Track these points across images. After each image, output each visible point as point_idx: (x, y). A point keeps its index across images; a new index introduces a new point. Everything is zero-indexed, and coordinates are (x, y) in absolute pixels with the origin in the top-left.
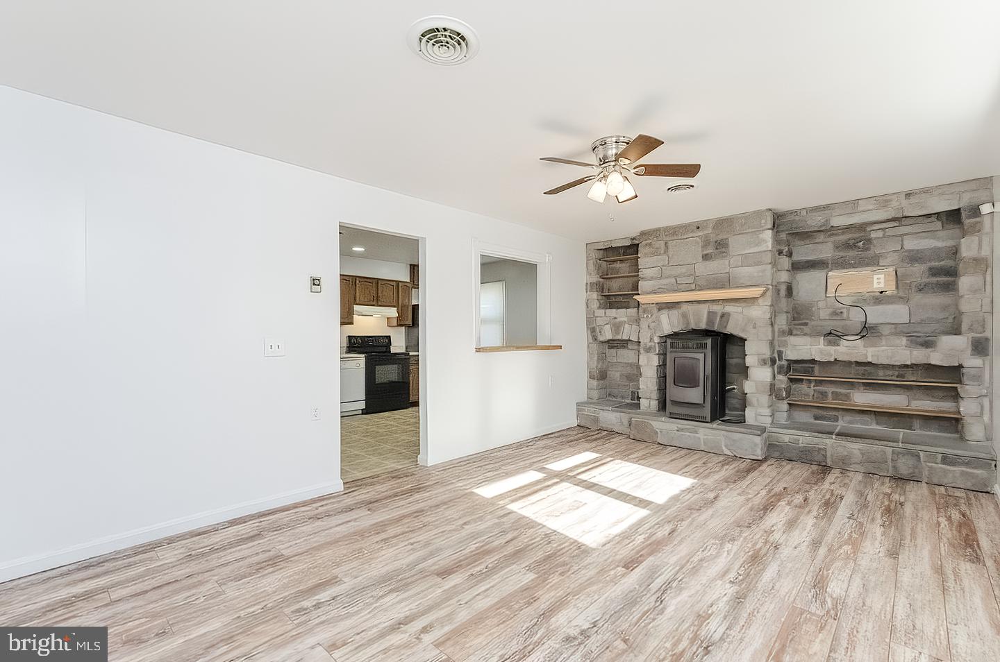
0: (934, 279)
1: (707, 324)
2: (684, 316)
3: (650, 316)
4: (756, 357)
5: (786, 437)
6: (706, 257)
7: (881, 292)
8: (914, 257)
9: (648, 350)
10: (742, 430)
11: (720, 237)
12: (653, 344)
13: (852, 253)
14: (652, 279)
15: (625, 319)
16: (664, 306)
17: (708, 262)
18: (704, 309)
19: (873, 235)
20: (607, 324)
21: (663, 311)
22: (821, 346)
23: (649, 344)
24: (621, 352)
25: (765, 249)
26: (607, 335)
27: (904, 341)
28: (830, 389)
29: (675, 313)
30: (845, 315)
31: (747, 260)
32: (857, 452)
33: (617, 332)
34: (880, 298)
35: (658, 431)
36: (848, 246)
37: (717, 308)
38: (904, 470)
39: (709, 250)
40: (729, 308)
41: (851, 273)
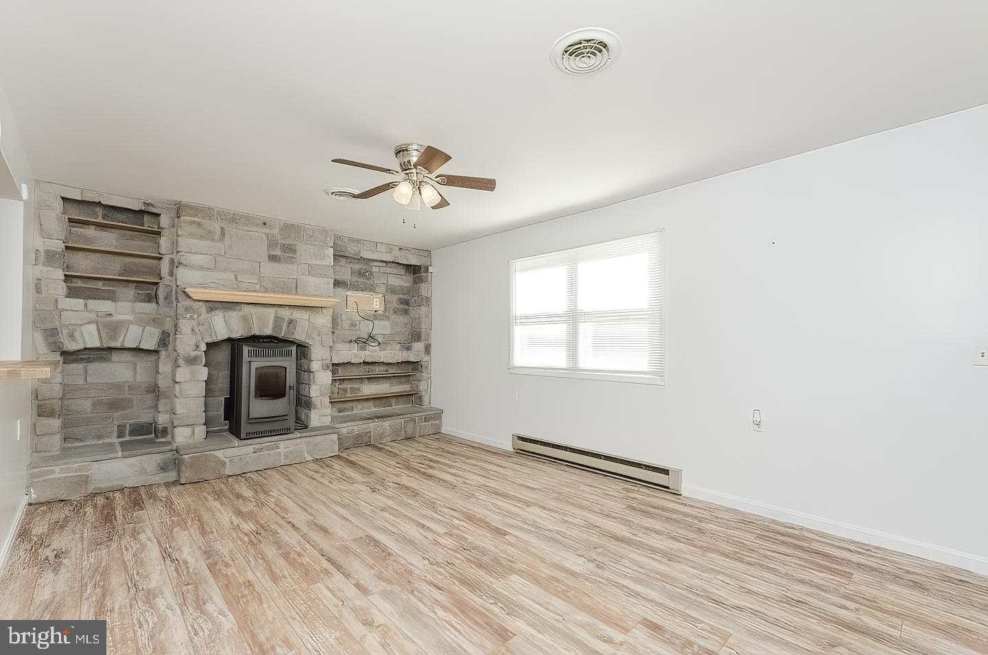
0: (402, 306)
1: (273, 330)
2: (245, 319)
3: (196, 316)
4: (320, 363)
5: (345, 429)
6: (273, 258)
7: (376, 311)
8: (392, 290)
9: (191, 361)
10: (308, 434)
11: (287, 242)
12: (200, 353)
13: (362, 280)
14: (201, 268)
15: (130, 317)
16: (217, 305)
17: (275, 264)
18: (271, 313)
19: (374, 269)
20: (89, 323)
21: (218, 312)
22: (356, 351)
23: (193, 354)
24: (94, 367)
25: (328, 264)
26: (87, 339)
27: (398, 346)
28: (348, 386)
29: (234, 316)
30: (357, 327)
31: (312, 270)
32: (388, 428)
33: (114, 338)
34: (376, 316)
35: (226, 460)
36: (361, 274)
37: (285, 313)
38: (409, 433)
39: (278, 252)
40: (297, 315)
41: (360, 294)
